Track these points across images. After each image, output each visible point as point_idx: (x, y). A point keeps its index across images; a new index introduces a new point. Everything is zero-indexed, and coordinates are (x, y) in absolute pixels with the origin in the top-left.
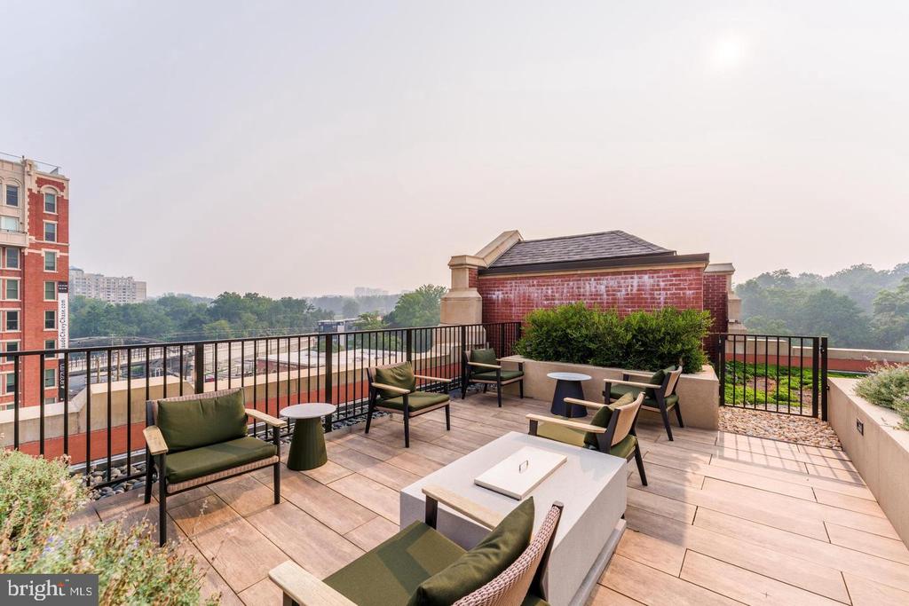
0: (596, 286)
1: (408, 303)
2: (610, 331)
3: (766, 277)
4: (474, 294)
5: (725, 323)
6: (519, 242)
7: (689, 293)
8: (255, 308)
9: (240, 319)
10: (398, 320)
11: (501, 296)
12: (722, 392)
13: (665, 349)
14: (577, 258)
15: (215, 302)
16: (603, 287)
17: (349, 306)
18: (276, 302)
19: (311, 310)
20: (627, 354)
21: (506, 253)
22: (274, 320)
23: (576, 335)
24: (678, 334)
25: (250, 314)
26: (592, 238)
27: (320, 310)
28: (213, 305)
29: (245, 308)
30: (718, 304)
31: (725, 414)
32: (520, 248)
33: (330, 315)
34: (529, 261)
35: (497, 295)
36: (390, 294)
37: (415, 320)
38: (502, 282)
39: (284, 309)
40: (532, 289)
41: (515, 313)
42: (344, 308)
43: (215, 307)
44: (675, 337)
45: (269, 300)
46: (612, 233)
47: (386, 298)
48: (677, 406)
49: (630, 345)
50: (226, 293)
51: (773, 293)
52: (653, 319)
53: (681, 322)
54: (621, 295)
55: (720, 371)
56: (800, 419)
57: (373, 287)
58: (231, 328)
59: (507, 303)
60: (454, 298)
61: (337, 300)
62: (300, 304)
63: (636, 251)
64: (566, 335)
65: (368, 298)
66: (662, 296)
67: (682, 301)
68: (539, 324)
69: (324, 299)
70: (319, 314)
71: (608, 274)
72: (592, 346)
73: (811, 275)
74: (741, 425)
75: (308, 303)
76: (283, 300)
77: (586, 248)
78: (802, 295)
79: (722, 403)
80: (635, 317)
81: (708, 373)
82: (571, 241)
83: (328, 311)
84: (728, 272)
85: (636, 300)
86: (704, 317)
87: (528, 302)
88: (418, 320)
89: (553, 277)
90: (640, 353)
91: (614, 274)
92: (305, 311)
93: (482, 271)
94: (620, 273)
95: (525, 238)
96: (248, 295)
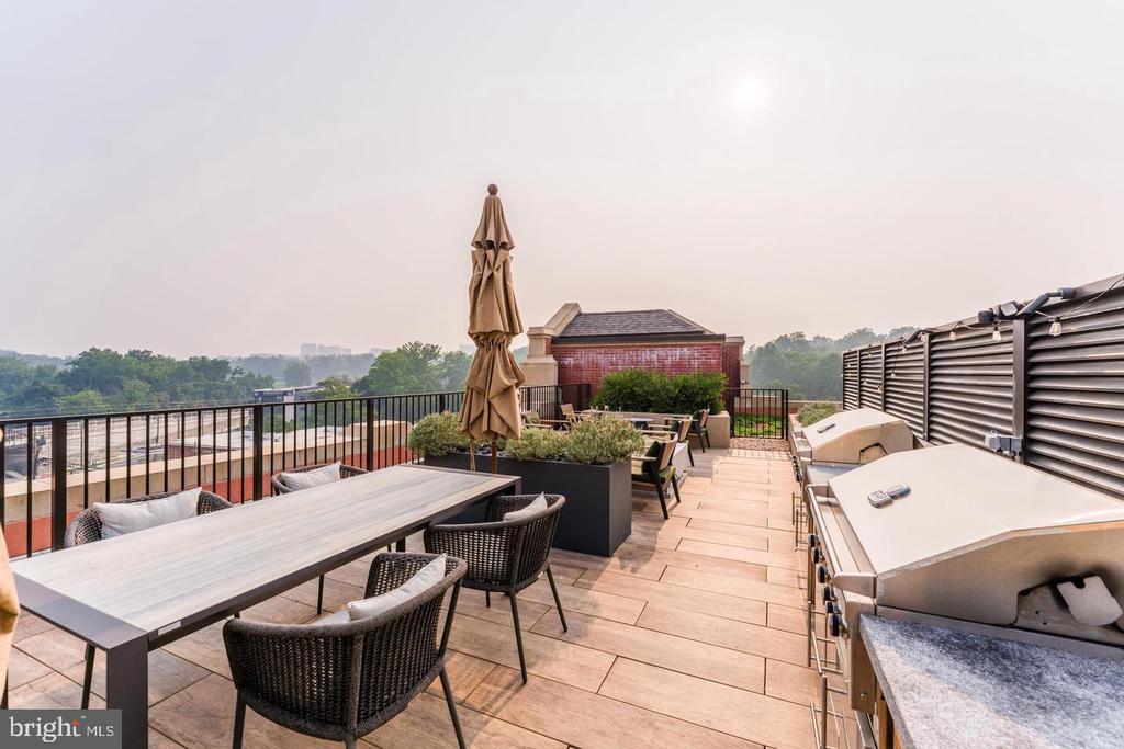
0: (650, 355)
1: (387, 364)
2: (664, 388)
3: (783, 340)
4: (551, 360)
5: (738, 383)
6: (580, 314)
7: (713, 361)
8: (146, 373)
9: (121, 388)
10: (373, 387)
11: (572, 362)
12: (732, 427)
13: (699, 399)
14: (634, 332)
15: (74, 363)
16: (655, 356)
17: (296, 370)
18: (182, 363)
19: (237, 376)
20: (675, 404)
21: (571, 324)
22: (179, 390)
23: (640, 391)
24: (707, 389)
25: (138, 381)
26: (643, 315)
27: (251, 375)
28: (70, 368)
29: (128, 374)
30: (733, 368)
31: (734, 441)
32: (581, 319)
33: (268, 381)
34: (594, 333)
35: (570, 361)
36: (353, 353)
37: (397, 388)
38: (574, 350)
39: (195, 373)
40: (600, 357)
41: (585, 377)
42: (286, 372)
43: (75, 371)
44: (705, 391)
45: (170, 361)
46: (658, 311)
47: (350, 359)
48: (706, 435)
49: (677, 397)
50: (93, 349)
51: (789, 356)
52: (691, 378)
53: (709, 381)
54: (668, 362)
55: (732, 413)
56: (775, 441)
57: (327, 344)
58: (105, 402)
59: (578, 368)
60: (535, 364)
61: (274, 361)
62: (220, 366)
63: (677, 329)
64: (633, 391)
65: (323, 358)
66: (696, 363)
67: (708, 366)
68: (611, 384)
69: (254, 359)
70: (249, 382)
71: (659, 346)
72: (652, 399)
73: (824, 338)
74: (742, 445)
75: (233, 367)
76: (193, 361)
77: (639, 324)
78: (814, 359)
79: (733, 435)
80: (680, 378)
81: (725, 414)
82: (625, 317)
83: (264, 376)
84: (740, 343)
85: (679, 366)
86: (722, 378)
87: (596, 367)
88: (402, 387)
89: (617, 347)
90: (683, 402)
91: (663, 346)
92: (229, 376)
93: (554, 340)
94: (667, 346)
95: (583, 311)
96: (133, 354)
